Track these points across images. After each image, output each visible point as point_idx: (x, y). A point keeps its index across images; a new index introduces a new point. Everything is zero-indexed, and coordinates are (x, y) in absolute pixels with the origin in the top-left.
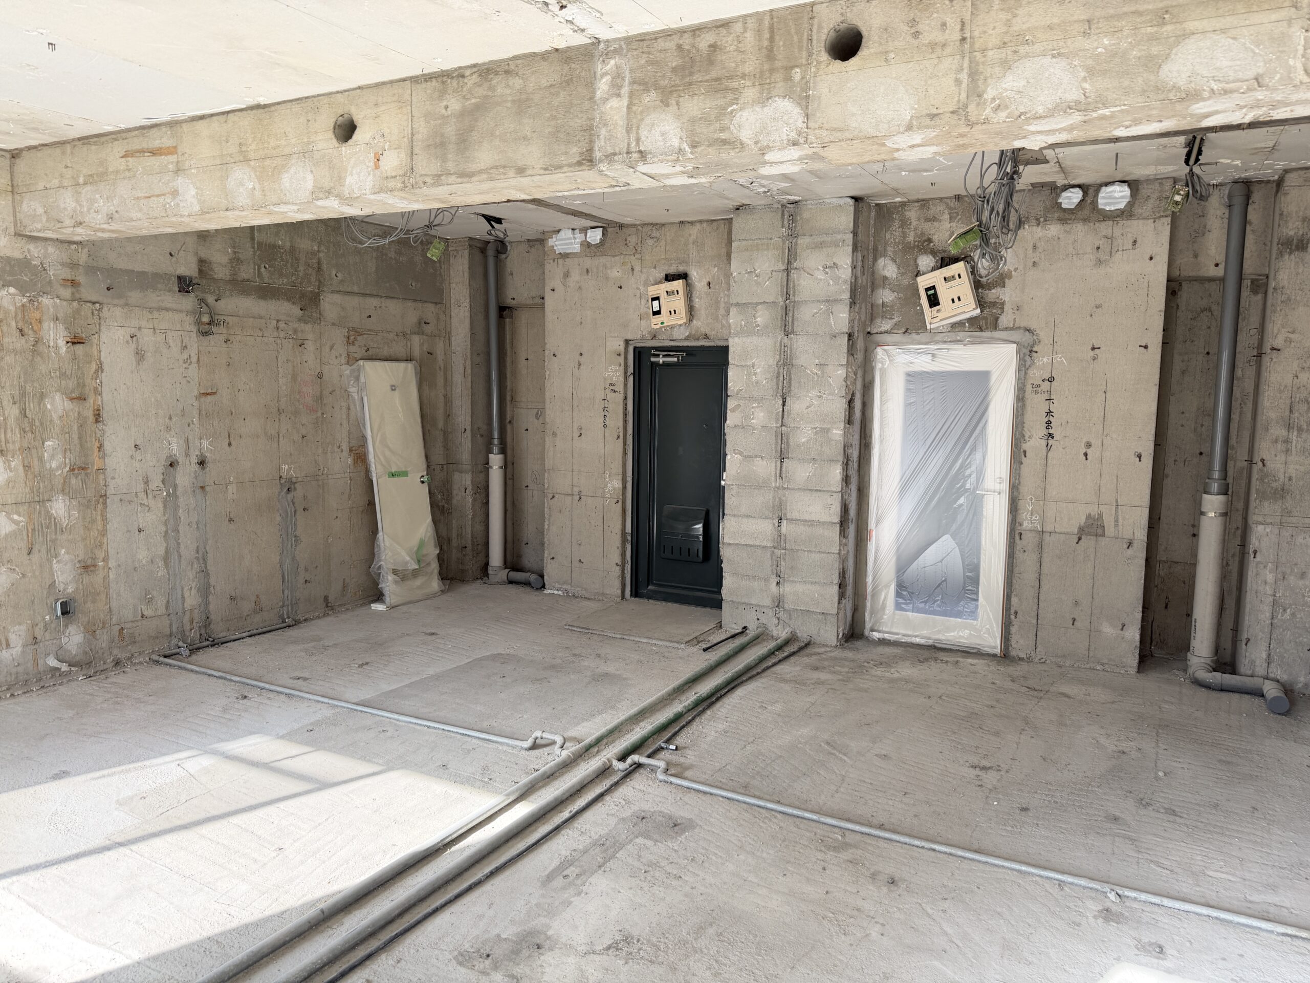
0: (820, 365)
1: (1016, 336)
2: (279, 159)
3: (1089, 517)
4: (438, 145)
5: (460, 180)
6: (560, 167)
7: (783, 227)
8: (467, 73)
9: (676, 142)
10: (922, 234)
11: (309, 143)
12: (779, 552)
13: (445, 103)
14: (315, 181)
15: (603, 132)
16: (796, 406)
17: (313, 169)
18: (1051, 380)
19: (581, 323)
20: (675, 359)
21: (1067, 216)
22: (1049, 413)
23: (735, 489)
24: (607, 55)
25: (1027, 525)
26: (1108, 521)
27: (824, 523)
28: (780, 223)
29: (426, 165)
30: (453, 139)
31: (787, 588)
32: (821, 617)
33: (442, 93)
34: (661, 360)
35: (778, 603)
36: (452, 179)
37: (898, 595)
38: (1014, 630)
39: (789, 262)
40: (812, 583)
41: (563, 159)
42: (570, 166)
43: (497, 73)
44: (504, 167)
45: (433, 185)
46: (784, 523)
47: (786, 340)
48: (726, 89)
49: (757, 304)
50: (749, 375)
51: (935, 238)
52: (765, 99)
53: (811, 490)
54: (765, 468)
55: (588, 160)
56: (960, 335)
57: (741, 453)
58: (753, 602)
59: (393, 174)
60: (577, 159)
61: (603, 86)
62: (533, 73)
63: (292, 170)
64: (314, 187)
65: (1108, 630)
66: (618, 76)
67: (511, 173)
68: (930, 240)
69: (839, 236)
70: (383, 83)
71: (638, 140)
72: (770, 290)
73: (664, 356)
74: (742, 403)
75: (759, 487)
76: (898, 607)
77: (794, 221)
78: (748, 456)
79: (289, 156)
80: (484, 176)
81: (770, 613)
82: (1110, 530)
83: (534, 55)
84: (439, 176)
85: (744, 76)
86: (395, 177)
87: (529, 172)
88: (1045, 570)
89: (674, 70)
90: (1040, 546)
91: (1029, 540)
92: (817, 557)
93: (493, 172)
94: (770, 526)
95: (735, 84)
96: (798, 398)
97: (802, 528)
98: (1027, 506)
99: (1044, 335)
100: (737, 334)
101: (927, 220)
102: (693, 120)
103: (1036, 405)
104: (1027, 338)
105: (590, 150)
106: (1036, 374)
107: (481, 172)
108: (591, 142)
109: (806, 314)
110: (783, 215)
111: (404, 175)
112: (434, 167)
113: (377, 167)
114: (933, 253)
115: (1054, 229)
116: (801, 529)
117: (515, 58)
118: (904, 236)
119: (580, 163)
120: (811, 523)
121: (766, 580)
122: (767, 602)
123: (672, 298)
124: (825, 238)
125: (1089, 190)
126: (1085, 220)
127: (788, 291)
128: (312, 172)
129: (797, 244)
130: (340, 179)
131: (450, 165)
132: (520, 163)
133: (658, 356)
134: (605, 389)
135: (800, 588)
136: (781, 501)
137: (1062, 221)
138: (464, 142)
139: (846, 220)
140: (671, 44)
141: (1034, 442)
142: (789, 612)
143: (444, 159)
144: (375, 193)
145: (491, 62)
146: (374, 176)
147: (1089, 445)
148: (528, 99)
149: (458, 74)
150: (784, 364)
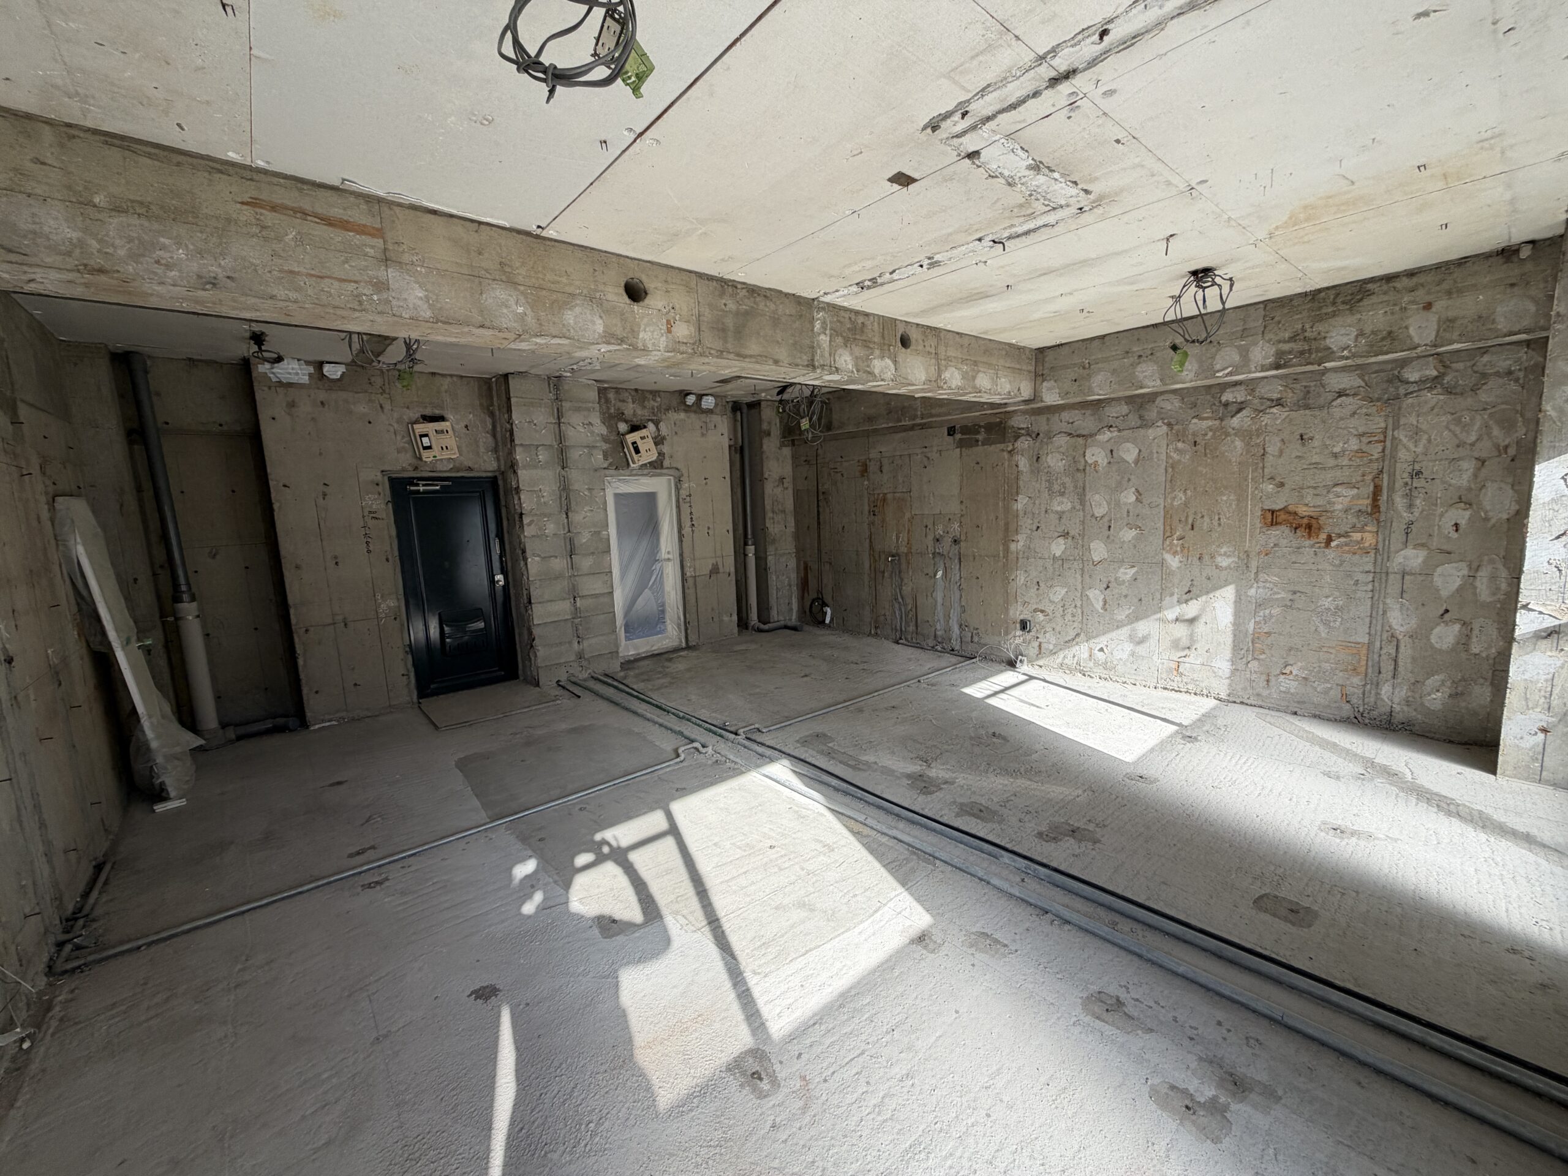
0: (589, 489)
1: (672, 472)
2: (559, 294)
3: (713, 564)
4: (721, 330)
5: (736, 358)
6: (797, 365)
7: (550, 392)
8: (739, 286)
9: (850, 367)
10: (619, 409)
11: (596, 291)
12: (577, 621)
13: (724, 301)
14: (605, 326)
15: (819, 351)
16: (577, 518)
17: (602, 315)
18: (690, 496)
19: (321, 454)
20: (438, 488)
21: (688, 409)
22: (691, 513)
23: (538, 583)
24: (820, 309)
25: (688, 574)
26: (720, 566)
27: (604, 594)
28: (548, 390)
29: (711, 341)
30: (732, 328)
31: (586, 644)
32: (609, 655)
33: (722, 294)
34: (421, 489)
35: (580, 656)
36: (731, 356)
37: (626, 632)
38: (689, 631)
39: (559, 418)
40: (602, 635)
41: (799, 361)
42: (803, 366)
43: (759, 295)
44: (766, 357)
45: (717, 357)
46: (578, 599)
47: (563, 473)
48: (868, 347)
49: (537, 446)
50: (538, 497)
51: (626, 412)
52: (882, 358)
53: (594, 574)
54: (559, 564)
55: (812, 366)
56: (645, 472)
57: (539, 556)
58: (562, 661)
59: (685, 341)
60: (806, 363)
61: (818, 326)
62: (782, 303)
63: (578, 310)
64: (604, 332)
65: (726, 618)
66: (824, 323)
67: (771, 362)
68: (623, 414)
69: (590, 405)
70: (672, 267)
71: (835, 361)
72: (546, 436)
73: (423, 485)
74: (535, 518)
75: (556, 578)
76: (627, 639)
77: (558, 389)
78: (545, 557)
79: (572, 295)
80: (754, 360)
81: (575, 665)
82: (721, 570)
83: (780, 292)
84: (722, 352)
85: (874, 343)
86: (686, 343)
87: (781, 364)
88: (699, 596)
89: (848, 329)
90: (695, 584)
91: (690, 582)
92: (602, 617)
93: (760, 358)
94: (569, 604)
95: (871, 346)
96: (577, 512)
97: (590, 600)
98: (688, 564)
99: (684, 471)
100: (524, 467)
101: (620, 401)
102: (857, 358)
103: (685, 508)
104: (677, 473)
105: (813, 360)
106: (684, 493)
107: (751, 356)
108: (813, 356)
109: (575, 455)
110: (549, 384)
111: (694, 344)
112: (718, 345)
113: (669, 331)
114: (626, 421)
115: (682, 415)
116: (589, 602)
117: (770, 289)
118: (608, 408)
119: (807, 366)
120: (596, 596)
121: (570, 643)
122: (573, 658)
123: (441, 436)
124: (580, 405)
125: (700, 397)
126: (695, 412)
127: (561, 438)
128: (601, 317)
129: (561, 406)
130: (634, 332)
131: (729, 346)
132: (776, 357)
133: (418, 485)
134: (364, 517)
135: (593, 641)
136: (574, 586)
137: (686, 411)
138: (739, 333)
139: (593, 395)
140: (847, 315)
141: (687, 530)
142: (588, 660)
143: (726, 341)
144: (668, 352)
145: (754, 286)
146: (667, 338)
147: (709, 528)
148: (778, 319)
149: (733, 284)
150: (564, 489)
